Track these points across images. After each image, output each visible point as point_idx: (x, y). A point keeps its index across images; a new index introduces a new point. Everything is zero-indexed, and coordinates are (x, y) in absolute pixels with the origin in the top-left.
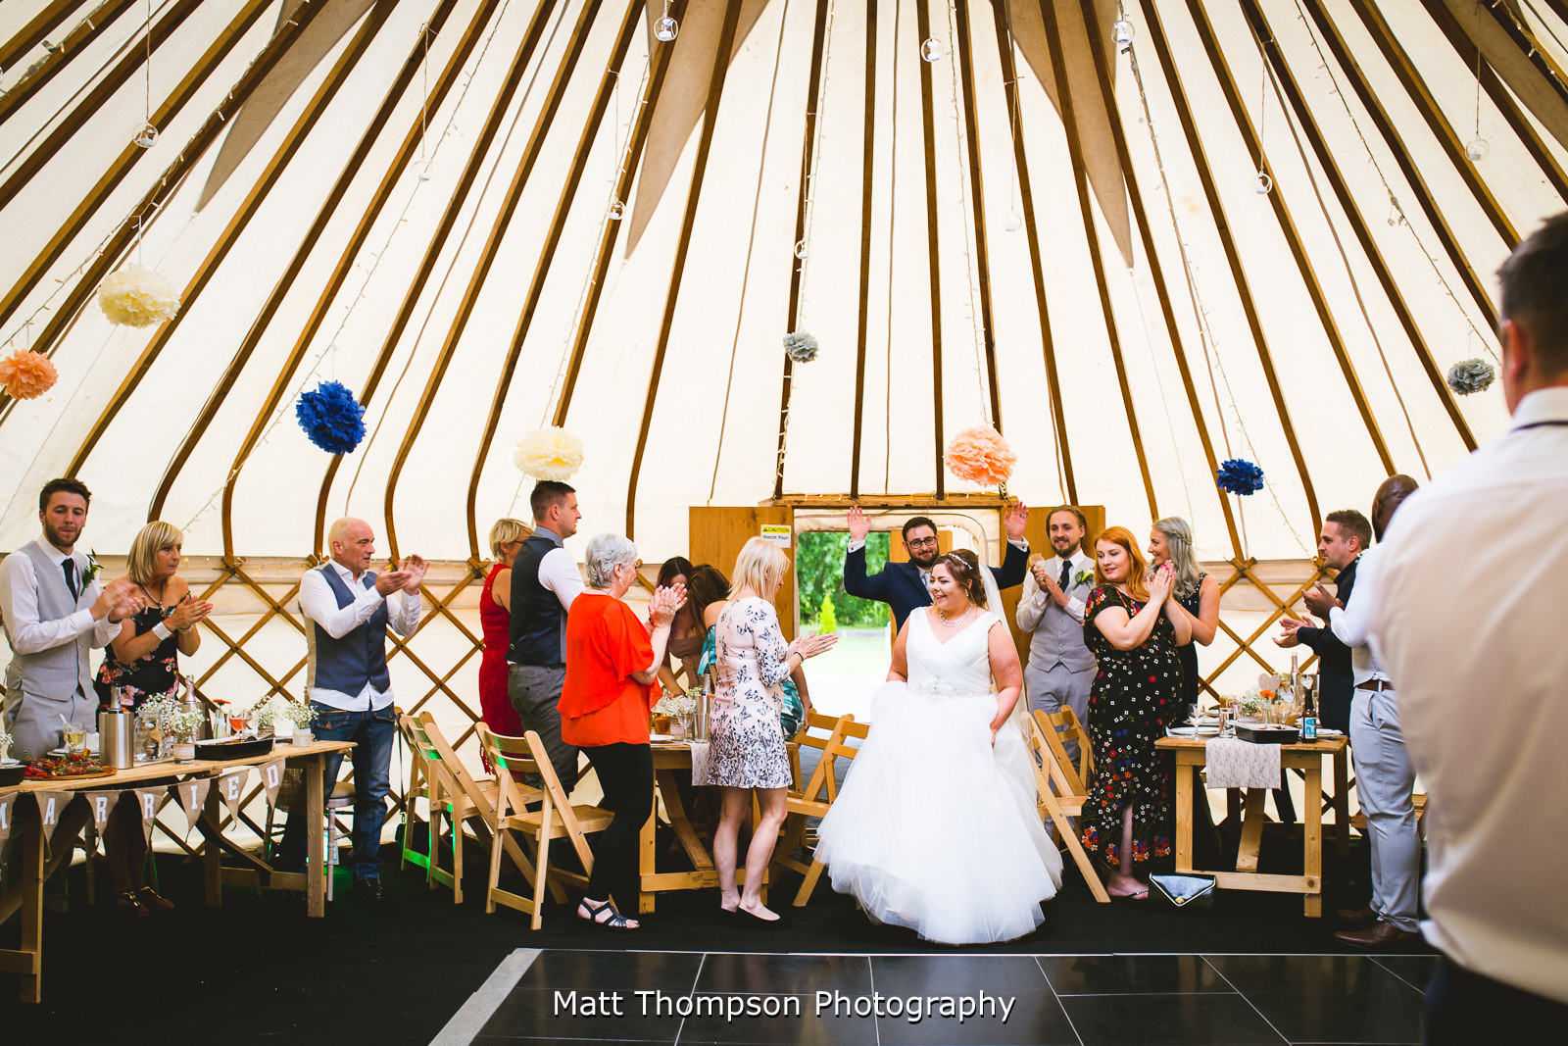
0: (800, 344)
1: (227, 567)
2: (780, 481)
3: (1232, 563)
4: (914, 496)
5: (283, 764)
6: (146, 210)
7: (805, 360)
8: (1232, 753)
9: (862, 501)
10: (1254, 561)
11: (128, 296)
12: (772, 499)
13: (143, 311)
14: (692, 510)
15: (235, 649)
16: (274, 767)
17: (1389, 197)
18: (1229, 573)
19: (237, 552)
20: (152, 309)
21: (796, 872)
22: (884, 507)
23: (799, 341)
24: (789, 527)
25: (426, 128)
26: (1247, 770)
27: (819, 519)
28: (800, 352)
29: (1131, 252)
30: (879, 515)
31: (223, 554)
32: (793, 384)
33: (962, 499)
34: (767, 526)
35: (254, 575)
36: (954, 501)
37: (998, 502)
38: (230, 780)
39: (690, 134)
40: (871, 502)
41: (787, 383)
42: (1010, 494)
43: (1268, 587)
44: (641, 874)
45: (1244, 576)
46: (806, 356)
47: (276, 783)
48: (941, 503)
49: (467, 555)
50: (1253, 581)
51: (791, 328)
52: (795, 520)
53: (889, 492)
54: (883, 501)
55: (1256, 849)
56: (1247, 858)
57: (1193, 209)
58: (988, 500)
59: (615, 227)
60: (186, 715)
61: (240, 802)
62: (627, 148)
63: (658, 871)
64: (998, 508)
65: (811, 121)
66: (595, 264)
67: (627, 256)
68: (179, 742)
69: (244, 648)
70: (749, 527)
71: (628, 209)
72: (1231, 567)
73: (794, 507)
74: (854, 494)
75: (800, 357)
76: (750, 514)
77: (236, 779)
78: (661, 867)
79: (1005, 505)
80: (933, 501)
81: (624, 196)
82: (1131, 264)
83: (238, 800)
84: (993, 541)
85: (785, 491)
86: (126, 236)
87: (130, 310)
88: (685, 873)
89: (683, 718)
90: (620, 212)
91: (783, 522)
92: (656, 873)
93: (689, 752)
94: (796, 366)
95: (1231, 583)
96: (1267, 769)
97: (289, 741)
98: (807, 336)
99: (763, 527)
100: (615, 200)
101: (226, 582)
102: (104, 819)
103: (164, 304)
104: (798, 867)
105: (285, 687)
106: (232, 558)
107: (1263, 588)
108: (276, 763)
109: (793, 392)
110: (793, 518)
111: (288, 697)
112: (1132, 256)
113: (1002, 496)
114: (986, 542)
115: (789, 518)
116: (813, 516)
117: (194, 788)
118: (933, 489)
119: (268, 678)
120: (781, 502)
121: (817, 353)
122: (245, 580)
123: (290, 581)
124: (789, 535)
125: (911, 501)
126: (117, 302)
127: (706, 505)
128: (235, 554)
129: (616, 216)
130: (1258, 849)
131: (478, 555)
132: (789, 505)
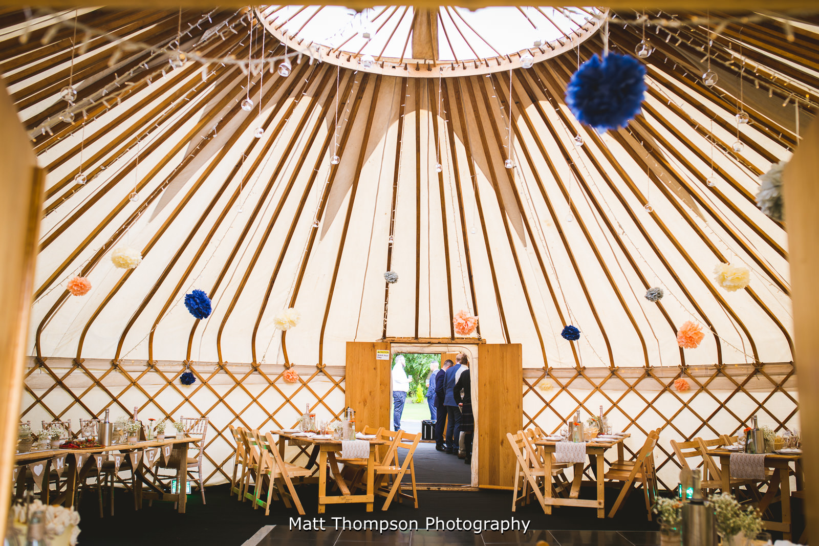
0: (391, 276)
1: (150, 365)
2: (385, 332)
3: (575, 369)
4: (442, 338)
5: (172, 447)
6: (128, 223)
7: (393, 282)
8: (566, 447)
9: (420, 340)
10: (584, 368)
11: (121, 257)
12: (382, 339)
13: (127, 263)
14: (347, 343)
15: (151, 400)
16: (168, 447)
17: (618, 225)
18: (574, 373)
19: (154, 358)
20: (130, 262)
21: (383, 496)
22: (429, 343)
23: (390, 275)
24: (389, 351)
25: (242, 190)
26: (572, 455)
27: (402, 348)
28: (391, 280)
29: (525, 241)
30: (427, 346)
31: (148, 359)
32: (389, 292)
33: (462, 340)
34: (379, 351)
35: (160, 368)
36: (459, 341)
37: (477, 342)
38: (150, 452)
39: (347, 193)
40: (424, 341)
41: (387, 291)
42: (483, 338)
43: (591, 379)
44: (319, 496)
45: (580, 374)
46: (393, 281)
47: (169, 454)
48: (453, 342)
49: (251, 361)
50: (584, 377)
51: (389, 269)
52: (392, 348)
53: (431, 337)
54: (429, 340)
55: (578, 489)
56: (574, 493)
57: (549, 225)
58: (473, 340)
59: (315, 230)
60: (134, 425)
61: (154, 461)
62: (321, 200)
63: (327, 495)
64: (477, 344)
65: (395, 189)
66: (307, 244)
67: (321, 239)
68: (130, 435)
69: (155, 399)
70: (372, 351)
71: (321, 225)
72: (575, 370)
73: (391, 343)
74: (416, 337)
75: (391, 281)
76: (372, 345)
77: (153, 452)
78: (328, 493)
79: (480, 343)
80: (450, 341)
81: (319, 218)
82: (525, 246)
83: (153, 460)
84: (476, 358)
85: (387, 335)
86: (121, 232)
87: (121, 262)
88: (338, 497)
89: (339, 430)
90: (317, 224)
91: (386, 349)
92: (326, 496)
93: (341, 444)
94: (390, 285)
95: (575, 377)
96: (580, 454)
97: (174, 437)
98: (394, 273)
99: (377, 351)
100: (315, 219)
101: (148, 371)
102: (101, 466)
103: (135, 260)
104: (384, 494)
105: (171, 416)
106: (152, 361)
107: (588, 379)
108: (169, 446)
109: (389, 295)
110: (391, 347)
111: (173, 421)
112: (526, 243)
113: (479, 339)
114: (473, 358)
115: (388, 347)
116: (399, 346)
117: (136, 455)
118: (449, 335)
119: (164, 412)
120: (385, 340)
121: (398, 280)
122: (157, 371)
123: (176, 371)
124: (388, 354)
125: (440, 341)
126: (117, 259)
127: (353, 341)
128: (153, 359)
129: (316, 226)
130: (579, 489)
131: (256, 361)
132: (389, 342)
